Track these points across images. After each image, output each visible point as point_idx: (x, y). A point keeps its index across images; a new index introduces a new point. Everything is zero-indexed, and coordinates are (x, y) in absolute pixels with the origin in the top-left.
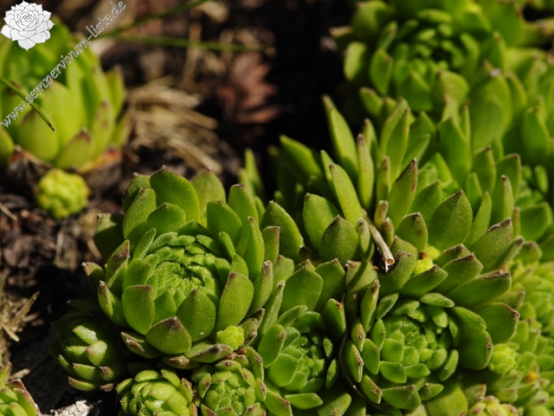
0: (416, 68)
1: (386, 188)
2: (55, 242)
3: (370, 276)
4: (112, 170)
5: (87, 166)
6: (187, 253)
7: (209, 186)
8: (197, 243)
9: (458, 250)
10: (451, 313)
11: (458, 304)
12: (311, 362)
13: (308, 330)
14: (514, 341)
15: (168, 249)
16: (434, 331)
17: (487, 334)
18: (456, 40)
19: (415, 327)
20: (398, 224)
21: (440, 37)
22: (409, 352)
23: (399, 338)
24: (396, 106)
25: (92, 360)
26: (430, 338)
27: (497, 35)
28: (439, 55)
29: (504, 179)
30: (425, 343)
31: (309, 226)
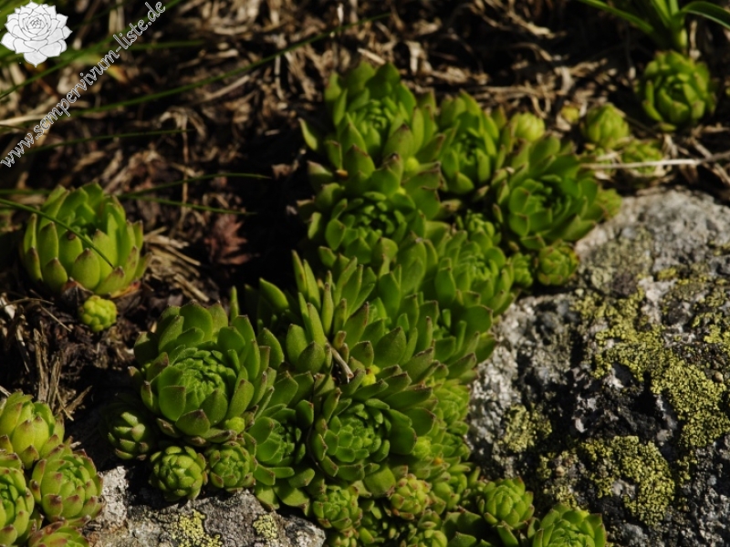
0: (360, 233)
1: (342, 321)
2: (95, 348)
3: (330, 385)
4: (135, 297)
5: (116, 294)
6: (206, 363)
7: (217, 315)
8: (212, 356)
9: (395, 369)
10: (386, 414)
11: (391, 408)
12: (286, 445)
13: (285, 422)
14: (428, 435)
15: (191, 360)
16: (374, 426)
17: (413, 430)
18: (391, 215)
19: (361, 423)
20: (352, 348)
21: (378, 211)
22: (356, 440)
23: (349, 430)
24: (350, 263)
25: (135, 438)
26: (370, 431)
27: (420, 212)
28: (376, 224)
29: (428, 319)
30: (367, 434)
31: (290, 347)
